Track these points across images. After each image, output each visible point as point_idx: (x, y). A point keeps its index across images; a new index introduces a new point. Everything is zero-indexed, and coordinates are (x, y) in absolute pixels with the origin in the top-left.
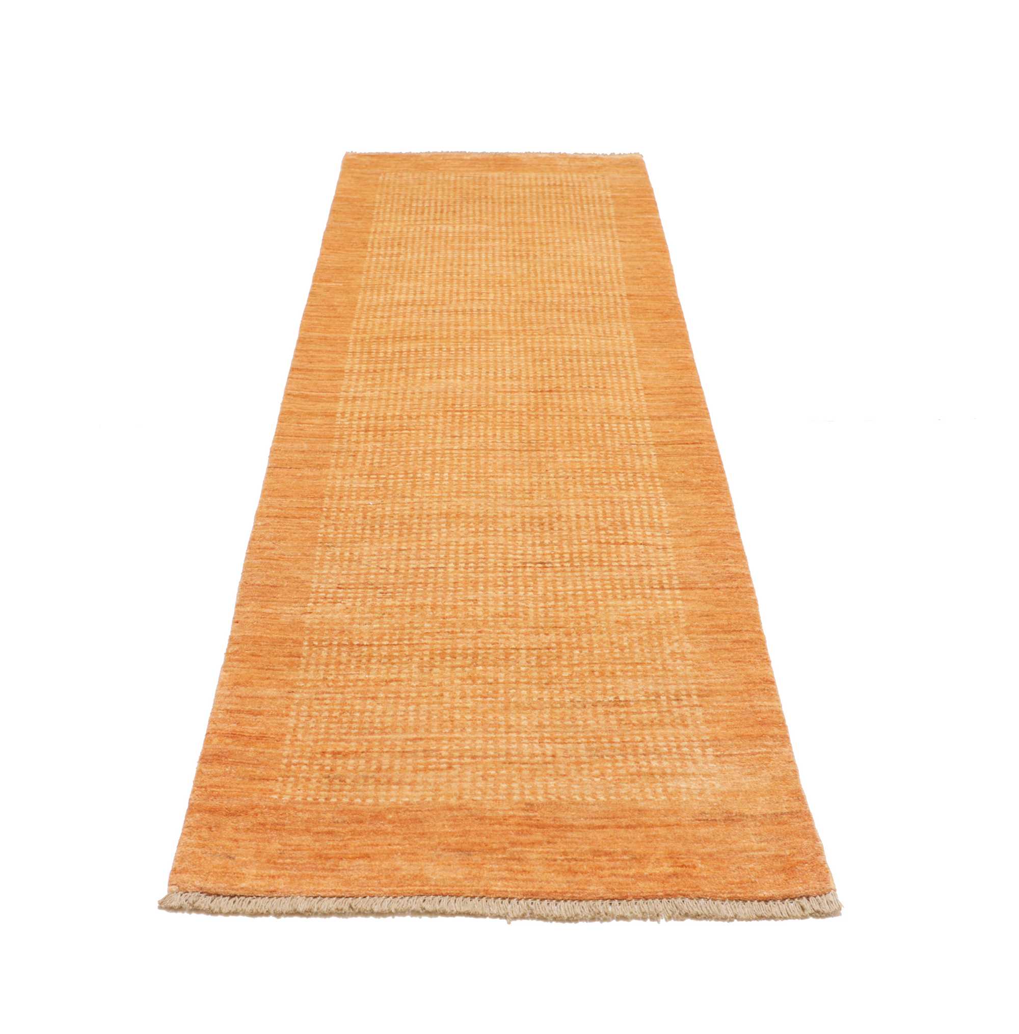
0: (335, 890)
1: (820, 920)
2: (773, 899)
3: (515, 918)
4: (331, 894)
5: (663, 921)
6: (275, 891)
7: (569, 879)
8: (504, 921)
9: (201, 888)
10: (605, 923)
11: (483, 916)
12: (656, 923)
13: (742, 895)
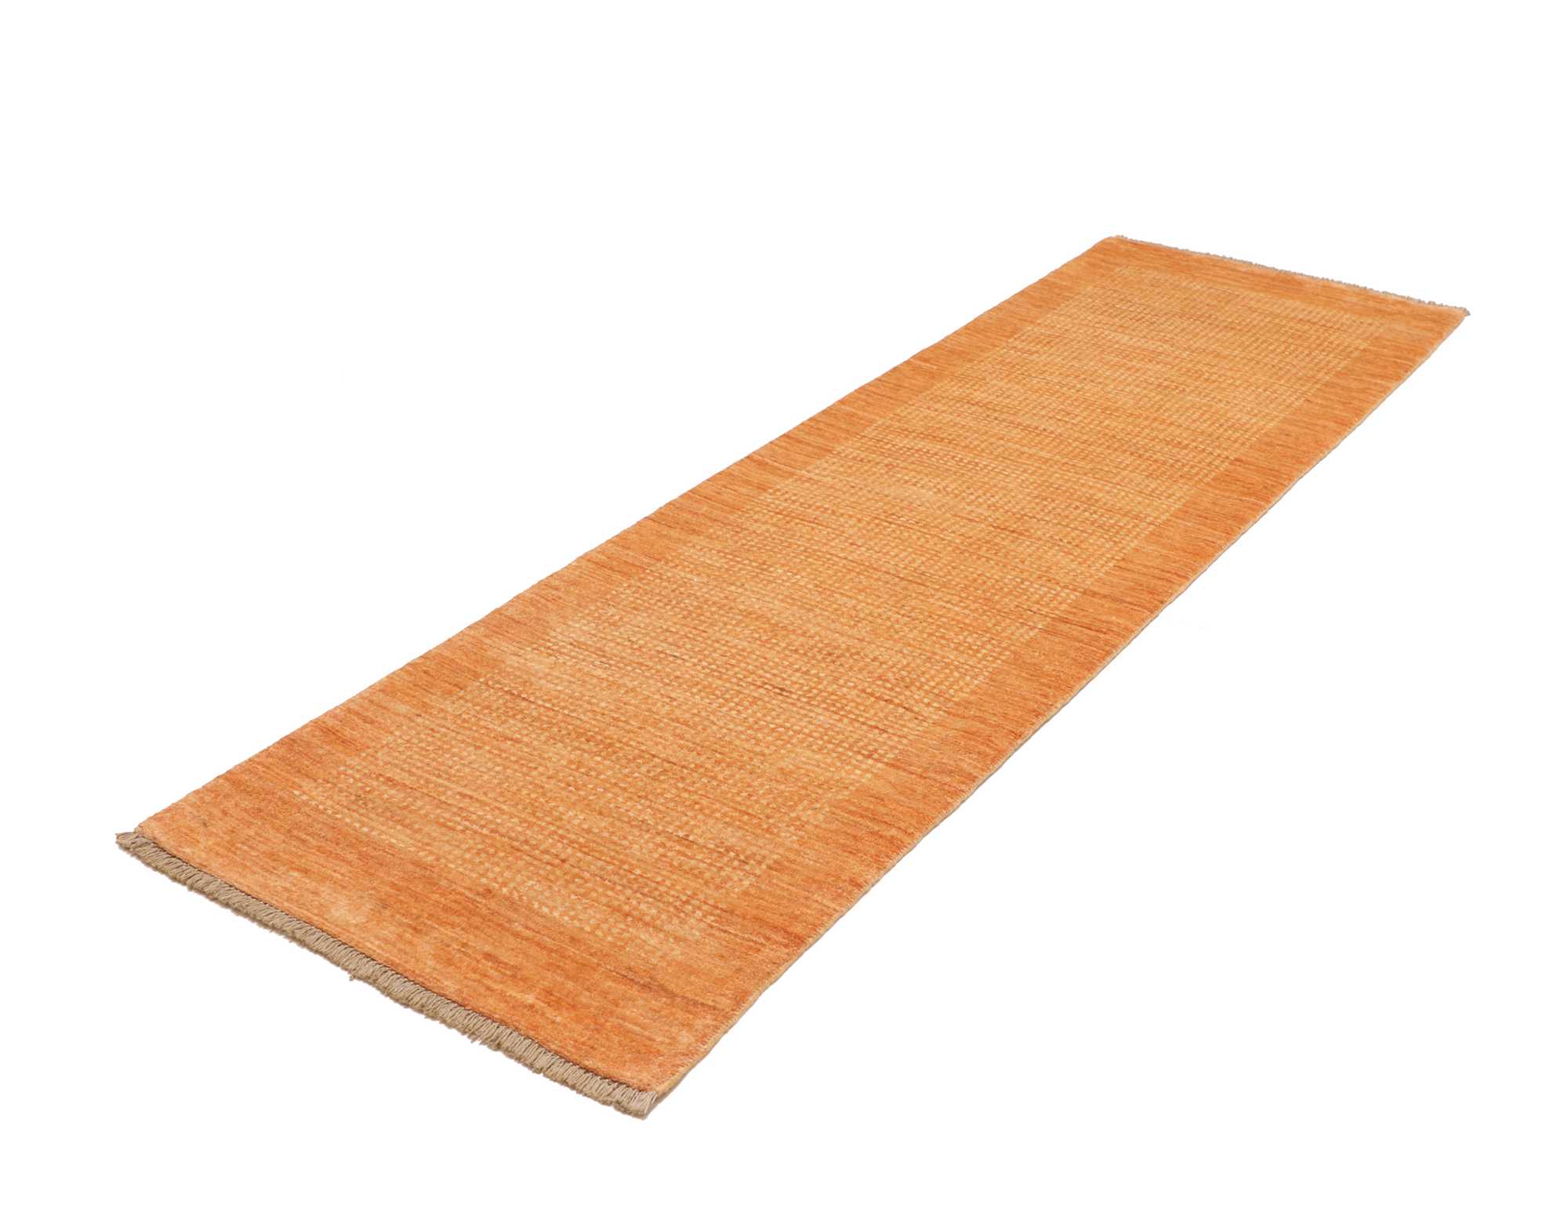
0: (248, 887)
1: (619, 1114)
2: (595, 1073)
3: (360, 978)
4: (243, 889)
5: (477, 1042)
6: (205, 866)
7: (438, 967)
8: (346, 975)
9: (155, 839)
10: (429, 1021)
11: (337, 964)
12: (470, 1041)
13: (569, 1054)
